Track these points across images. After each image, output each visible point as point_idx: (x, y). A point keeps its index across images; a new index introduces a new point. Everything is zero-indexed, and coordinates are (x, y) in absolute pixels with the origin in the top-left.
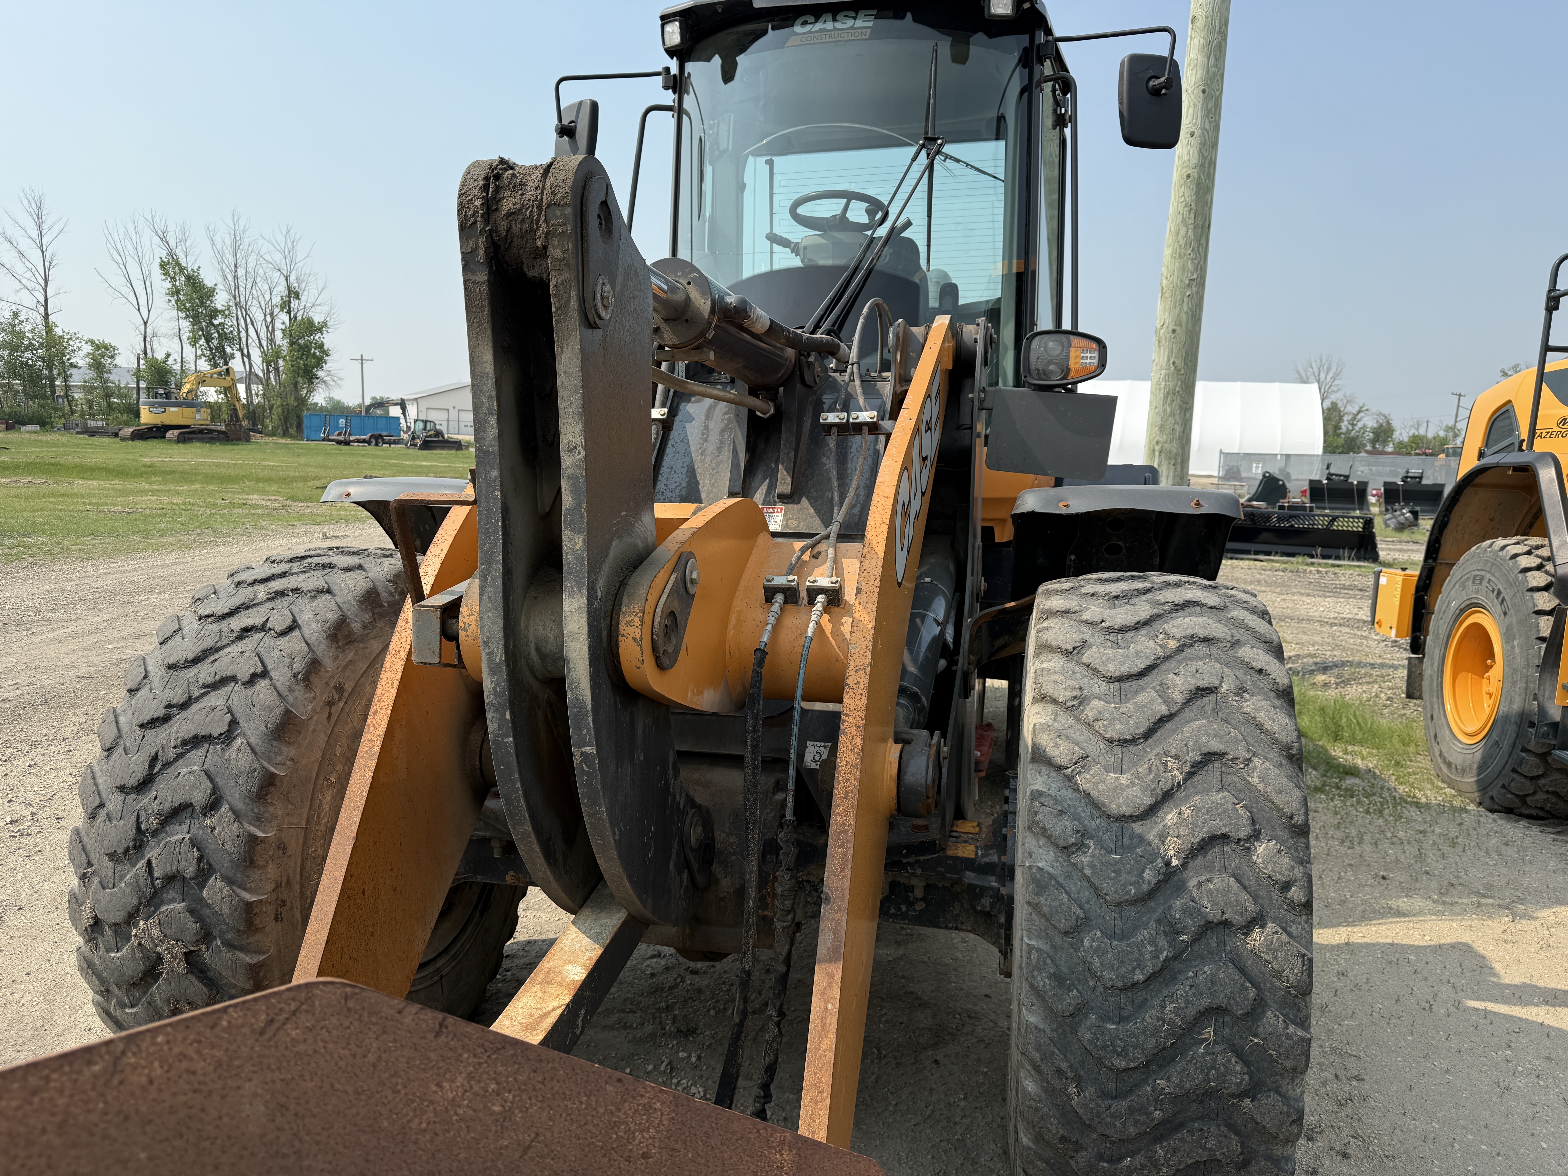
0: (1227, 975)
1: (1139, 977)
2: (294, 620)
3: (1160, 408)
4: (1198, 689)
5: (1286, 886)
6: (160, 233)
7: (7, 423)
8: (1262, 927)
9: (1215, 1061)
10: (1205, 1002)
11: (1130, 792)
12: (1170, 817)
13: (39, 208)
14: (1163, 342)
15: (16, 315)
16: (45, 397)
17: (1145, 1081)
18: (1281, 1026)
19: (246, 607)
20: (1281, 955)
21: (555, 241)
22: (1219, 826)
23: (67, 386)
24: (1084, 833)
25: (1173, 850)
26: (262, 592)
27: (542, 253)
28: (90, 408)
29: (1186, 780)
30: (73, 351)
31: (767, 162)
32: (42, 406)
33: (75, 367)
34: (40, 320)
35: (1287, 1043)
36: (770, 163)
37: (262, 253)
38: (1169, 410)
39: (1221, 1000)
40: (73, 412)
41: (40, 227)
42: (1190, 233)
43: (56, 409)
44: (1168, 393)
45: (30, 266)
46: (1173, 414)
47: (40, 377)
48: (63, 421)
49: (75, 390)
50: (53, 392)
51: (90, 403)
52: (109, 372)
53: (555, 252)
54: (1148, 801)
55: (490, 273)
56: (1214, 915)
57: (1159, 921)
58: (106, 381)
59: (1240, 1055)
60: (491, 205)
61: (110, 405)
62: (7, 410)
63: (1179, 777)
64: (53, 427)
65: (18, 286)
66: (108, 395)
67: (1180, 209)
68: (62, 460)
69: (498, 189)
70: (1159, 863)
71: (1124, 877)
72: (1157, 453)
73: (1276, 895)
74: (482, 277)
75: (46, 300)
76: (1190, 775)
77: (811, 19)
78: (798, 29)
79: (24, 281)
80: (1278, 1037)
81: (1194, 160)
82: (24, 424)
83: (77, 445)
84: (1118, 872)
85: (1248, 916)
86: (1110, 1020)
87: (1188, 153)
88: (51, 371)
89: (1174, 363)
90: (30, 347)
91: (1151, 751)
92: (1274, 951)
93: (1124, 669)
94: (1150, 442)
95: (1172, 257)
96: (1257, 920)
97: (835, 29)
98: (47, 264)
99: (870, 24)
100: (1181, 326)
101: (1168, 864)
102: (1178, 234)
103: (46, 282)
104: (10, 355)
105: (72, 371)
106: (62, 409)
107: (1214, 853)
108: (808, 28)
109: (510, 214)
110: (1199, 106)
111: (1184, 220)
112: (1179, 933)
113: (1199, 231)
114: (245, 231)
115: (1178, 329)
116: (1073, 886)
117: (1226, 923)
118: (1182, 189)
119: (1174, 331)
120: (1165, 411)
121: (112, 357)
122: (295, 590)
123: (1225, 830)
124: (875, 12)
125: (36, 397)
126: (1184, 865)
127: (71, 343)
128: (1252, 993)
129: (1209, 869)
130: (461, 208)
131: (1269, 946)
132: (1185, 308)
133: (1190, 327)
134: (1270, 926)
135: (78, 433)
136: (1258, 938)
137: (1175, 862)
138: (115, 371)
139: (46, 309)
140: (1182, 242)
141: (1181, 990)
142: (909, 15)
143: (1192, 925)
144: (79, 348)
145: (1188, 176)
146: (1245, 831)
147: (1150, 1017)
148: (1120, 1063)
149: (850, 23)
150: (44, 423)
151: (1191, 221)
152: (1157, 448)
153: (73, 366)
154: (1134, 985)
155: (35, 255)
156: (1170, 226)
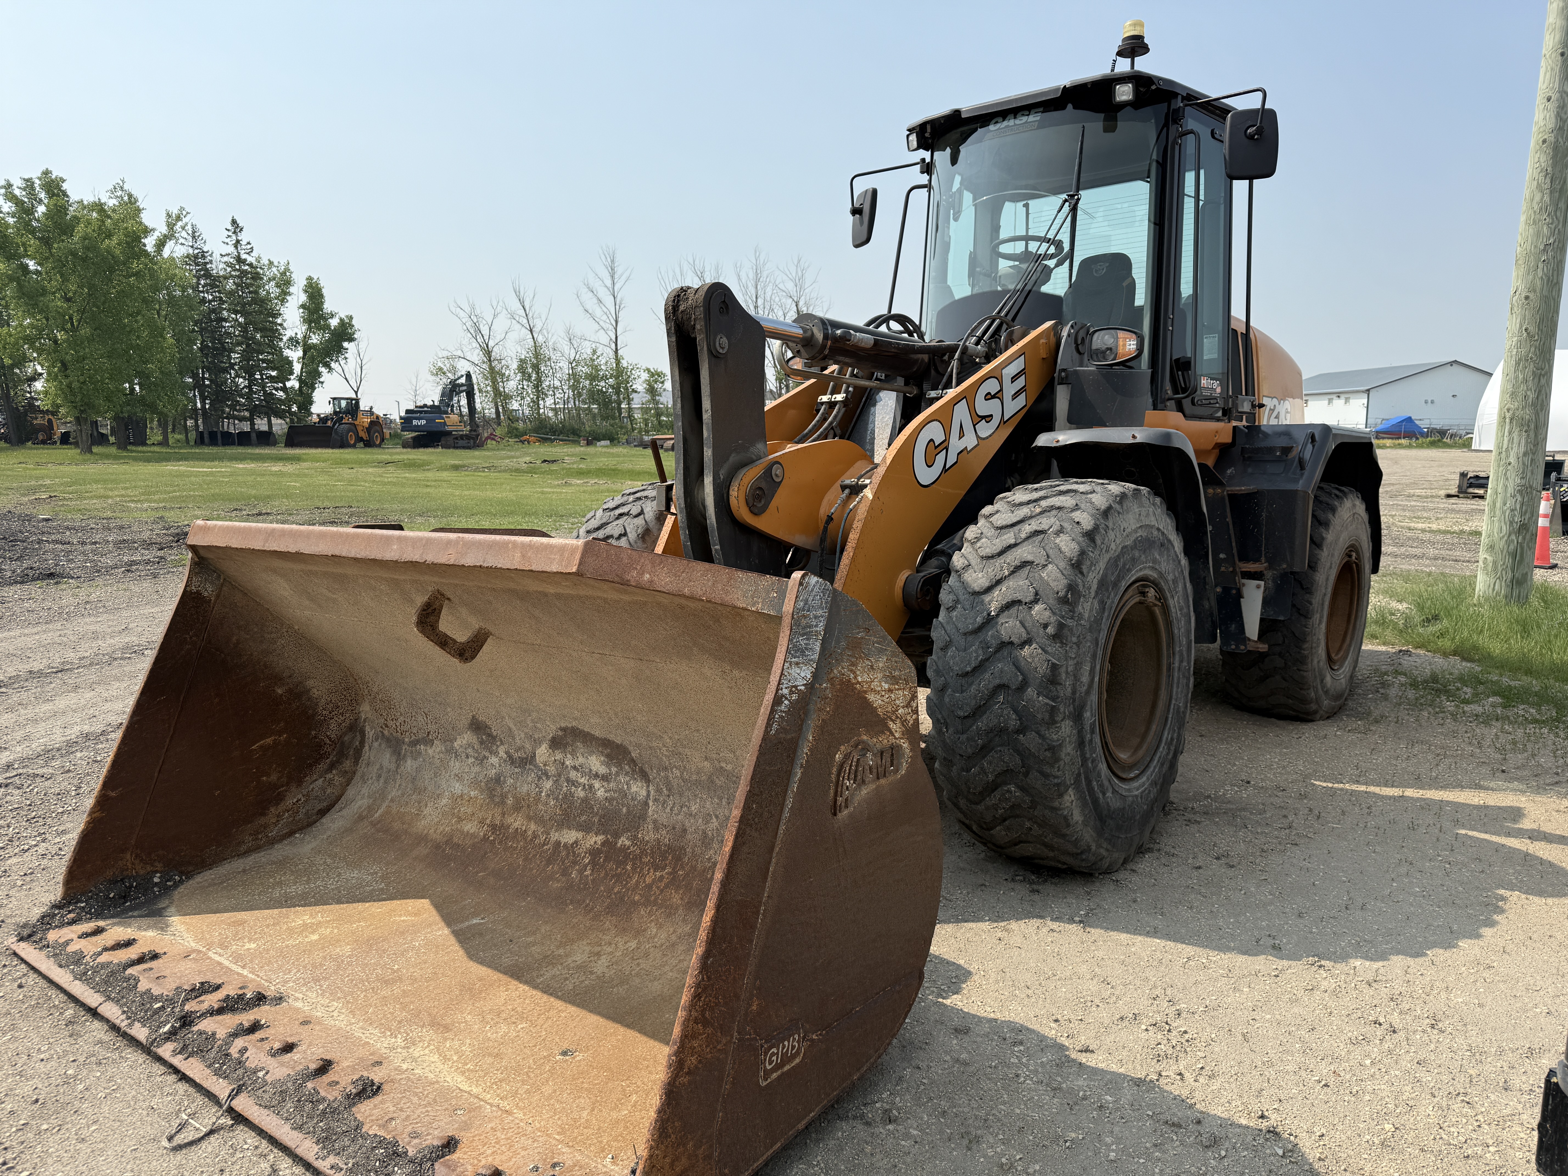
0: (1009, 668)
1: (969, 669)
2: (642, 510)
3: (1512, 375)
4: (1036, 531)
5: (1046, 626)
6: (699, 273)
7: (587, 440)
8: (1030, 646)
9: (1002, 712)
10: (997, 682)
11: (980, 581)
12: (996, 593)
13: (613, 261)
14: (1515, 309)
15: (594, 352)
16: (614, 418)
17: (973, 724)
18: (1035, 695)
19: (623, 505)
20: (1036, 659)
21: (698, 322)
22: (1018, 596)
23: (629, 408)
24: (957, 601)
25: (993, 609)
26: (631, 498)
27: (694, 327)
28: (646, 425)
29: (1010, 575)
30: (635, 379)
31: (1024, 205)
32: (612, 425)
33: (636, 392)
34: (612, 354)
35: (1037, 705)
36: (1026, 206)
37: (777, 283)
38: (1521, 377)
39: (1005, 681)
40: (633, 429)
41: (612, 277)
42: (1547, 198)
43: (621, 428)
44: (1520, 360)
45: (605, 310)
46: (1525, 381)
47: (610, 402)
48: (626, 437)
49: (636, 411)
50: (620, 413)
51: (646, 421)
52: (660, 395)
53: (698, 327)
54: (987, 584)
55: (677, 337)
56: (1005, 638)
57: (981, 642)
58: (657, 403)
59: (1015, 711)
60: (675, 308)
61: (660, 422)
62: (588, 429)
63: (1007, 573)
64: (619, 442)
65: (597, 327)
66: (658, 414)
67: (1536, 175)
68: (619, 467)
69: (678, 301)
70: (985, 614)
71: (969, 621)
72: (1508, 420)
73: (1041, 631)
74: (674, 339)
75: (616, 337)
76: (1013, 572)
77: (1000, 119)
78: (992, 127)
79: (601, 323)
80: (1034, 702)
81: (1551, 124)
82: (599, 441)
83: (633, 456)
84: (966, 619)
85: (1022, 640)
86: (958, 692)
87: (1545, 119)
88: (618, 396)
89: (1526, 330)
90: (605, 378)
91: (999, 561)
92: (1034, 657)
93: (1004, 523)
94: (1501, 409)
95: (1526, 223)
96: (1028, 642)
97: (1015, 125)
98: (617, 307)
99: (1038, 118)
100: (1535, 291)
101: (989, 614)
102: (1532, 200)
103: (617, 322)
104: (591, 384)
105: (634, 395)
106: (626, 428)
107: (1013, 610)
108: (998, 125)
109: (682, 312)
110: (1557, 69)
111: (1539, 186)
112: (988, 648)
113: (1557, 195)
114: (764, 264)
115: (1531, 295)
116: (948, 628)
117: (1011, 643)
118: (1538, 155)
119: (1527, 298)
120: (1516, 378)
121: (663, 382)
122: (646, 497)
123: (1019, 598)
124: (1041, 109)
125: (607, 418)
126: (998, 615)
127: (633, 372)
128: (1020, 678)
129: (1009, 617)
130: (666, 310)
131: (1031, 655)
132: (1540, 273)
133: (1545, 293)
134: (1034, 646)
135: (635, 446)
136: (1026, 651)
137: (993, 613)
138: (664, 394)
139: (616, 345)
140: (1536, 207)
141: (987, 676)
142: (1070, 106)
143: (994, 643)
144: (638, 376)
145: (1544, 141)
146: (1030, 597)
147: (973, 689)
148: (961, 713)
149: (1025, 119)
150: (613, 439)
151: (1548, 185)
152: (1508, 415)
153: (634, 391)
154: (967, 673)
155: (609, 301)
156: (1527, 193)
